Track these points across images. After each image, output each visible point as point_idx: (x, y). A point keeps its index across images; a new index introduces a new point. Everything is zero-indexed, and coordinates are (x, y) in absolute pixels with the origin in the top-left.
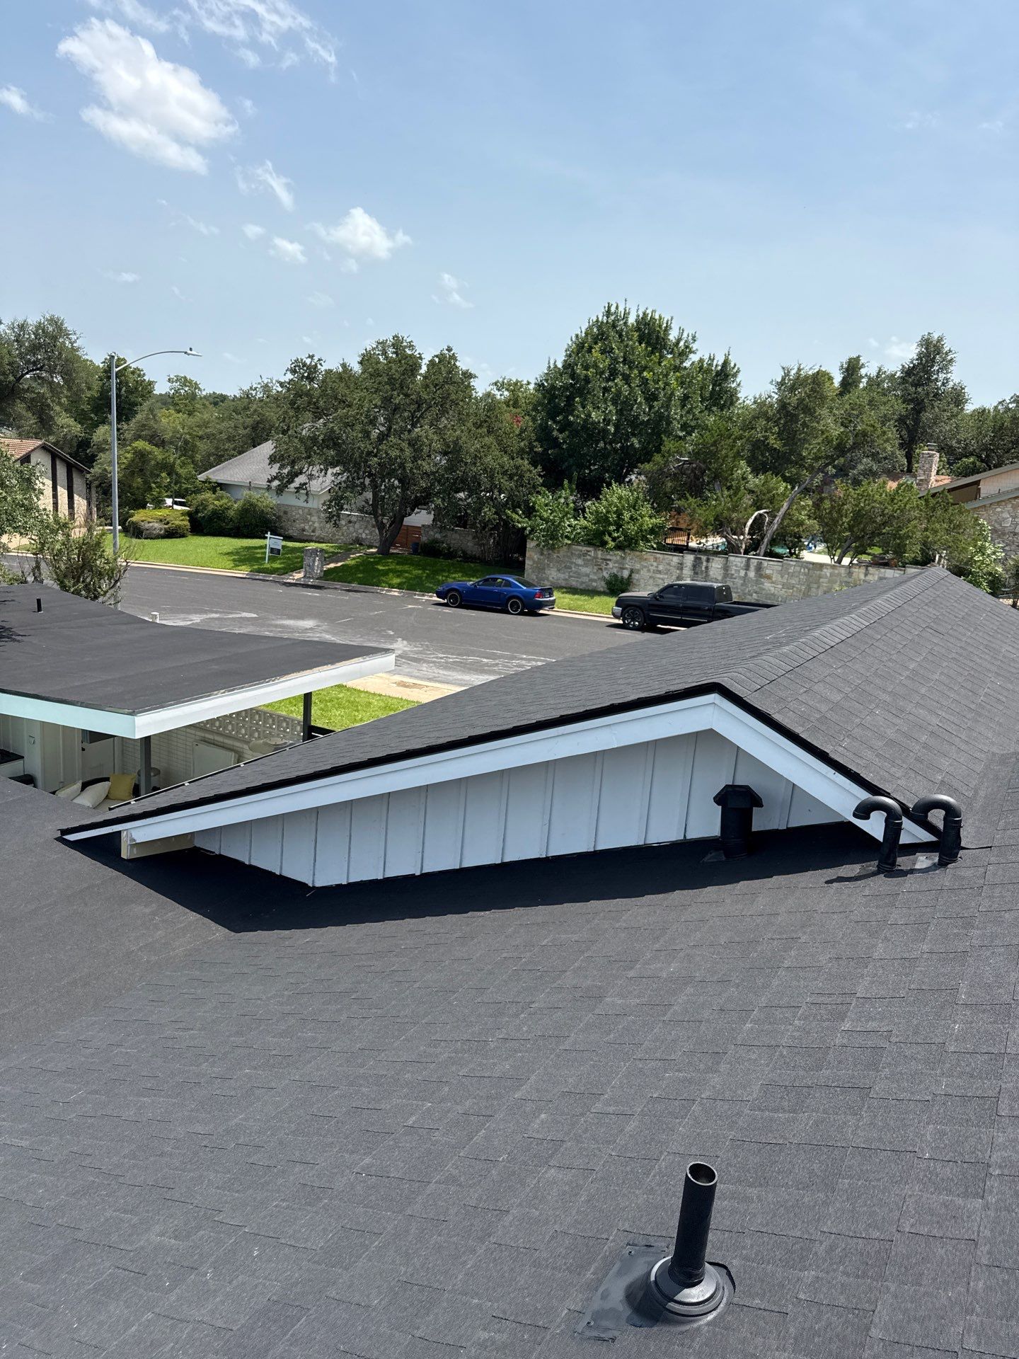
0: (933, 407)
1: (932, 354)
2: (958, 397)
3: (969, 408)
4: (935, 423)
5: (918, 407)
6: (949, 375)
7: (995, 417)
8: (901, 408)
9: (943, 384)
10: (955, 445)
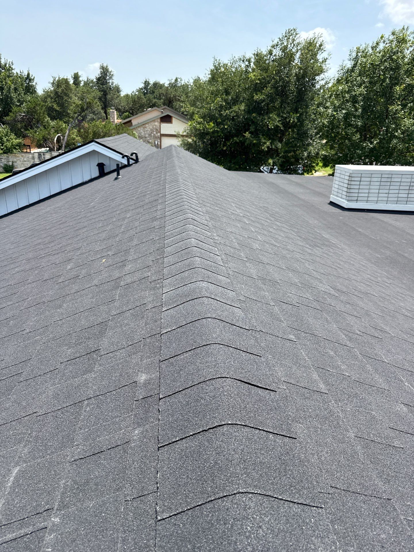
0: (110, 93)
1: (105, 72)
2: (118, 90)
3: (123, 94)
4: (112, 99)
5: (105, 93)
6: (113, 81)
7: (132, 97)
8: (99, 94)
9: (112, 84)
10: (120, 108)
